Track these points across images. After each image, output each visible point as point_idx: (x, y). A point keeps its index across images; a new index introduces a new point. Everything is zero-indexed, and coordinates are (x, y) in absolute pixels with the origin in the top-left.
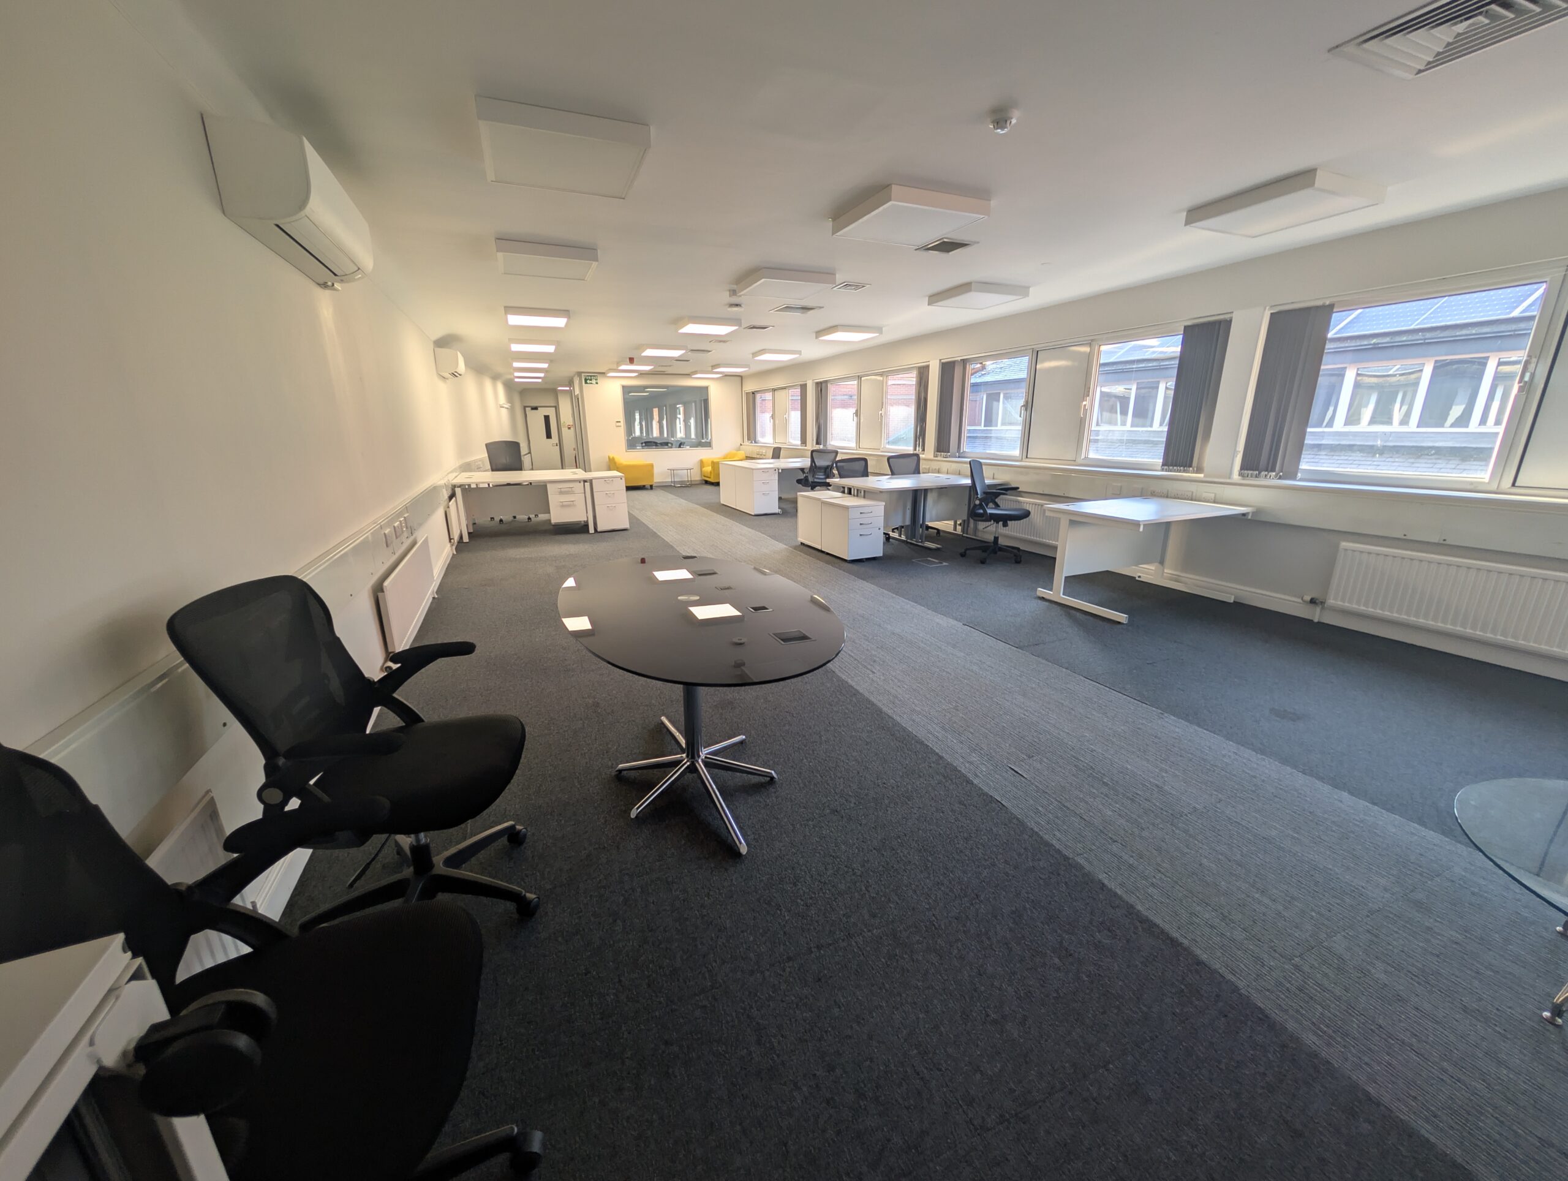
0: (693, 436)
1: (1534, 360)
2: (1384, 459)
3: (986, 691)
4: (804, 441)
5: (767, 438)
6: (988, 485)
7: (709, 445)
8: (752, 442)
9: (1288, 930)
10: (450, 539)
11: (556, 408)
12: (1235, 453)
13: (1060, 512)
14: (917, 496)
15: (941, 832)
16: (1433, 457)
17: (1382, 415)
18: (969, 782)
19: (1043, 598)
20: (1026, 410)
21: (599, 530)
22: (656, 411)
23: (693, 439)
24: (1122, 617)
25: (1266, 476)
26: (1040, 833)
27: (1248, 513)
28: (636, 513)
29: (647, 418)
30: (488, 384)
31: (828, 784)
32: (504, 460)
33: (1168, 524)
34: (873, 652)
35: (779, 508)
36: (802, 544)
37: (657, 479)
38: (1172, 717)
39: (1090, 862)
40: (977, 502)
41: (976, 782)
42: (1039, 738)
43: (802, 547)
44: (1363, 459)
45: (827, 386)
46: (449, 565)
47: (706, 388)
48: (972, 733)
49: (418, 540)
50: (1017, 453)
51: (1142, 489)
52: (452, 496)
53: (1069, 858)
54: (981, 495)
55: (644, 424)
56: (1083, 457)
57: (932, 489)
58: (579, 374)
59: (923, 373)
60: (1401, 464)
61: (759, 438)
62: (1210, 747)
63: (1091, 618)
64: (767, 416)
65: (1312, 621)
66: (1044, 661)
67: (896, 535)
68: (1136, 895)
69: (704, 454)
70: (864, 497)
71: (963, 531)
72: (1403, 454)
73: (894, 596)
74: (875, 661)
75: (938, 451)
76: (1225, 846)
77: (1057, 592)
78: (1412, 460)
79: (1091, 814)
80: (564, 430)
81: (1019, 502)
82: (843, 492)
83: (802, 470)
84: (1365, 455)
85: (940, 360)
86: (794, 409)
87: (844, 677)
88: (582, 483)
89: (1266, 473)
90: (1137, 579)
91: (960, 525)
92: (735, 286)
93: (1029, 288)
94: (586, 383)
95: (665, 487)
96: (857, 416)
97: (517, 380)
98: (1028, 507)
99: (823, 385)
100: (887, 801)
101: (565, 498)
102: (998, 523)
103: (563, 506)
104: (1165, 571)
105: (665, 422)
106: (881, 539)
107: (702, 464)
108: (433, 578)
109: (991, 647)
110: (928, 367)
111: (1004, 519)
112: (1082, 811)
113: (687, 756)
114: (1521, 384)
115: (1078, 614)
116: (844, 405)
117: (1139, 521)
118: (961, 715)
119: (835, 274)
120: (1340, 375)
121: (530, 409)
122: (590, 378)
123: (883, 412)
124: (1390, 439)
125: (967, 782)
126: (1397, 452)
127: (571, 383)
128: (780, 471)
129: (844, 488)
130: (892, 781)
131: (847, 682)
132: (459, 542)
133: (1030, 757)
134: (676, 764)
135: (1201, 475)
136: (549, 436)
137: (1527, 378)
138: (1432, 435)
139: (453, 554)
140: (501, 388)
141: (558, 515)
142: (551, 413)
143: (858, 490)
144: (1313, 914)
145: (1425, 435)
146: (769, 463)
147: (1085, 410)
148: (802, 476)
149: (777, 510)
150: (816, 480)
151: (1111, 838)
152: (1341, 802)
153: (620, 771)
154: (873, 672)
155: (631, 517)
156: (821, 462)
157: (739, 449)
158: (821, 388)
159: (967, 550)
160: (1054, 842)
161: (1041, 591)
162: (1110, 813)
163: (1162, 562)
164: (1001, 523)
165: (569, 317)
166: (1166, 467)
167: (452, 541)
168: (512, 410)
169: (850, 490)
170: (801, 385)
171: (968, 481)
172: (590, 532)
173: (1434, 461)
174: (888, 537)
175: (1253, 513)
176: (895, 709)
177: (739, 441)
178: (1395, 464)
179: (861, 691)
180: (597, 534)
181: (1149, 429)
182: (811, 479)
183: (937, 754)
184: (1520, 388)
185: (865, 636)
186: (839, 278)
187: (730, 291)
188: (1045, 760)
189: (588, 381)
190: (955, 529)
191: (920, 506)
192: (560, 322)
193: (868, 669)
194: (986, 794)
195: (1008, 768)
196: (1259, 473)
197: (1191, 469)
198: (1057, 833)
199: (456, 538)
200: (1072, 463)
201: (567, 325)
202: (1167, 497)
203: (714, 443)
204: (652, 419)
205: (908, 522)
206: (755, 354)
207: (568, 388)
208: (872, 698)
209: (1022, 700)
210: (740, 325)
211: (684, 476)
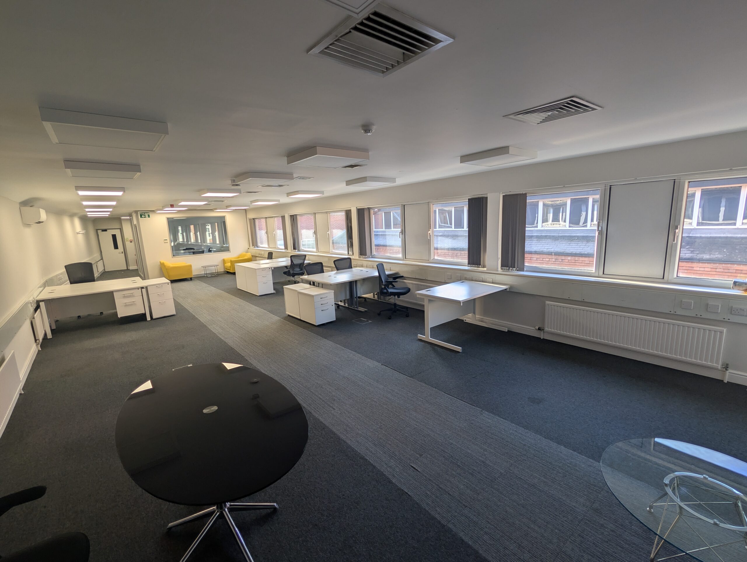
0: (218, 242)
1: (601, 221)
2: (559, 242)
3: (396, 411)
4: (286, 247)
5: (264, 246)
6: (387, 275)
7: (227, 249)
8: (255, 247)
9: (547, 545)
10: (36, 340)
11: (121, 230)
12: (498, 259)
13: (422, 295)
14: (351, 285)
15: (377, 525)
16: (577, 240)
17: (556, 219)
18: (390, 482)
19: (421, 339)
20: (402, 234)
21: (154, 317)
22: (192, 227)
23: (218, 244)
24: (459, 349)
25: (512, 270)
26: (429, 511)
27: (507, 289)
28: (180, 300)
29: (186, 230)
30: (67, 222)
31: (310, 504)
32: (80, 275)
33: (474, 299)
34: (333, 393)
35: (274, 290)
36: (289, 315)
37: (195, 273)
38: (487, 413)
39: (455, 526)
40: (383, 287)
41: (394, 481)
42: (425, 440)
43: (289, 317)
44: (551, 242)
45: (297, 217)
46: (34, 361)
47: (224, 217)
48: (390, 445)
49: (6, 357)
50: (400, 256)
51: (461, 276)
52: (37, 307)
53: (444, 526)
54: (385, 283)
55: (184, 234)
56: (432, 259)
57: (359, 280)
58: (136, 212)
59: (348, 213)
60: (566, 244)
61: (259, 245)
62: (504, 430)
63: (445, 350)
64: (263, 232)
65: (540, 338)
66: (424, 384)
67: (342, 304)
68: (479, 543)
69: (225, 256)
70: (322, 287)
71: (378, 298)
72: (566, 240)
73: (344, 348)
74: (334, 400)
75: (360, 255)
76: (516, 496)
77: (427, 337)
78: (569, 242)
79: (453, 490)
80: (128, 244)
81: (404, 282)
82: (310, 284)
83: (286, 267)
84: (552, 240)
85: (356, 207)
86: (279, 229)
87: (317, 415)
88: (140, 290)
89: (512, 268)
90: (464, 321)
91: (376, 294)
92: (235, 179)
93: (395, 178)
94: (141, 217)
95: (200, 278)
96: (315, 234)
97: (89, 216)
98: (410, 286)
99: (294, 216)
100: (345, 509)
101: (127, 301)
102: (395, 296)
103: (126, 306)
104: (476, 316)
105: (198, 233)
106: (333, 308)
107: (224, 261)
108: (20, 379)
109: (397, 379)
110: (350, 210)
111: (399, 294)
112: (449, 489)
113: (217, 508)
114: (599, 232)
115: (439, 349)
116: (308, 228)
117: (460, 301)
118: (384, 432)
119: (293, 174)
120: (536, 205)
121: (101, 231)
122: (144, 214)
123: (329, 232)
124: (560, 232)
125: (389, 482)
126: (564, 238)
127: (130, 215)
128: (273, 269)
129: (310, 282)
130: (348, 491)
131: (319, 420)
132: (43, 339)
133: (421, 455)
134: (211, 514)
135: (485, 269)
136: (116, 247)
137: (600, 229)
138: (575, 231)
139: (39, 350)
140: (77, 222)
141: (122, 312)
142: (117, 233)
143: (318, 283)
144: (556, 531)
145: (573, 231)
146: (266, 264)
147: (430, 236)
148: (286, 270)
149: (273, 291)
150: (295, 272)
151: (464, 505)
152: (561, 453)
153: (170, 528)
154: (334, 409)
155: (177, 305)
156: (297, 261)
157: (247, 252)
158: (293, 218)
159: (380, 311)
160: (437, 516)
161: (420, 336)
162: (462, 487)
163: (474, 313)
164: (396, 296)
165: (124, 191)
166: (470, 265)
167: (38, 341)
168: (87, 235)
169: (314, 283)
170: (282, 216)
171: (377, 274)
172: (148, 320)
173: (577, 242)
174: (338, 306)
175: (509, 288)
176: (347, 435)
177: (247, 246)
178: (563, 244)
179: (327, 425)
180: (152, 321)
181: (463, 229)
182: (291, 272)
183: (372, 465)
184: (598, 233)
185: (328, 381)
186: (295, 175)
187: (231, 180)
188: (428, 456)
189: (143, 216)
190: (374, 297)
191: (354, 288)
192: (120, 194)
193: (331, 407)
194: (400, 489)
195: (410, 466)
196: (509, 268)
197: (480, 266)
198: (438, 509)
199: (41, 337)
200: (428, 261)
201: (123, 194)
202: (472, 280)
203: (231, 248)
204: (190, 232)
205: (348, 297)
206: (252, 202)
207: (129, 218)
208: (334, 430)
209: (415, 415)
210: (240, 193)
211: (213, 270)
